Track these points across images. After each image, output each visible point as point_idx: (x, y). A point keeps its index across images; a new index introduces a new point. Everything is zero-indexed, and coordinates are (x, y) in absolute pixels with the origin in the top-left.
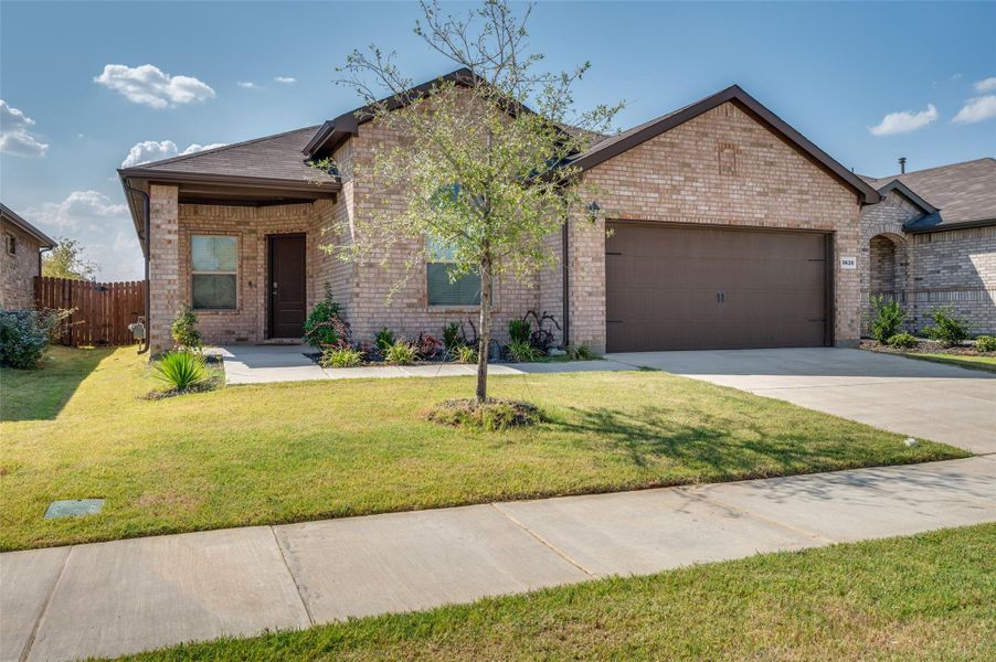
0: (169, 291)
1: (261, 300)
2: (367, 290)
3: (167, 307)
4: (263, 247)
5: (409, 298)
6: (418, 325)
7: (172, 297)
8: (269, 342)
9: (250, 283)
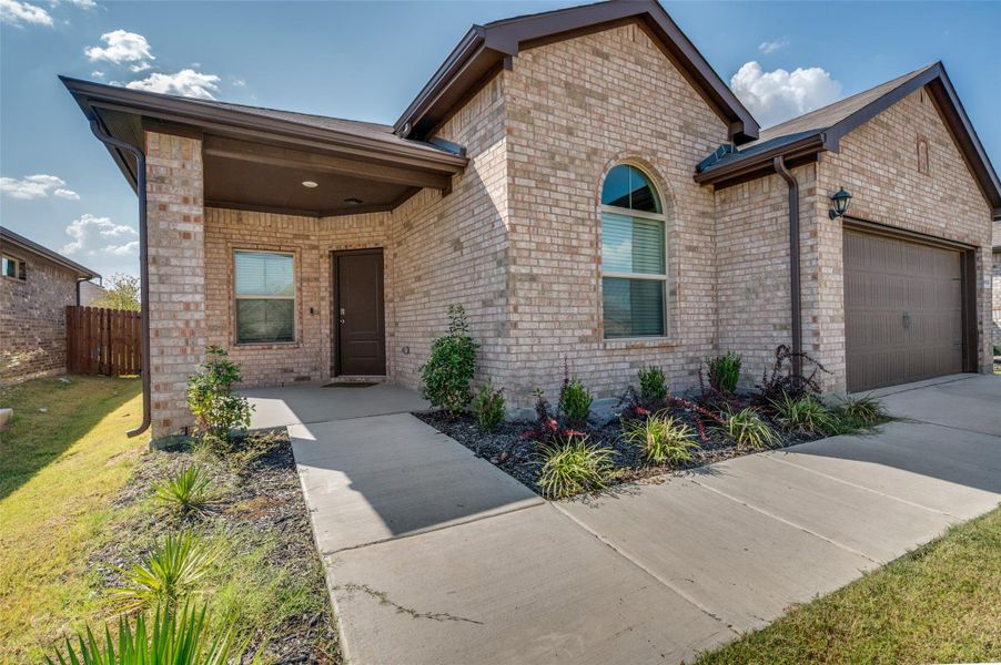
0: (187, 322)
1: (326, 330)
2: (527, 317)
3: (184, 351)
4: (327, 265)
5: (580, 328)
6: (592, 368)
7: (193, 333)
8: (337, 380)
9: (312, 311)
